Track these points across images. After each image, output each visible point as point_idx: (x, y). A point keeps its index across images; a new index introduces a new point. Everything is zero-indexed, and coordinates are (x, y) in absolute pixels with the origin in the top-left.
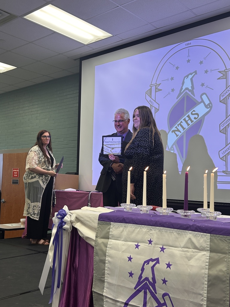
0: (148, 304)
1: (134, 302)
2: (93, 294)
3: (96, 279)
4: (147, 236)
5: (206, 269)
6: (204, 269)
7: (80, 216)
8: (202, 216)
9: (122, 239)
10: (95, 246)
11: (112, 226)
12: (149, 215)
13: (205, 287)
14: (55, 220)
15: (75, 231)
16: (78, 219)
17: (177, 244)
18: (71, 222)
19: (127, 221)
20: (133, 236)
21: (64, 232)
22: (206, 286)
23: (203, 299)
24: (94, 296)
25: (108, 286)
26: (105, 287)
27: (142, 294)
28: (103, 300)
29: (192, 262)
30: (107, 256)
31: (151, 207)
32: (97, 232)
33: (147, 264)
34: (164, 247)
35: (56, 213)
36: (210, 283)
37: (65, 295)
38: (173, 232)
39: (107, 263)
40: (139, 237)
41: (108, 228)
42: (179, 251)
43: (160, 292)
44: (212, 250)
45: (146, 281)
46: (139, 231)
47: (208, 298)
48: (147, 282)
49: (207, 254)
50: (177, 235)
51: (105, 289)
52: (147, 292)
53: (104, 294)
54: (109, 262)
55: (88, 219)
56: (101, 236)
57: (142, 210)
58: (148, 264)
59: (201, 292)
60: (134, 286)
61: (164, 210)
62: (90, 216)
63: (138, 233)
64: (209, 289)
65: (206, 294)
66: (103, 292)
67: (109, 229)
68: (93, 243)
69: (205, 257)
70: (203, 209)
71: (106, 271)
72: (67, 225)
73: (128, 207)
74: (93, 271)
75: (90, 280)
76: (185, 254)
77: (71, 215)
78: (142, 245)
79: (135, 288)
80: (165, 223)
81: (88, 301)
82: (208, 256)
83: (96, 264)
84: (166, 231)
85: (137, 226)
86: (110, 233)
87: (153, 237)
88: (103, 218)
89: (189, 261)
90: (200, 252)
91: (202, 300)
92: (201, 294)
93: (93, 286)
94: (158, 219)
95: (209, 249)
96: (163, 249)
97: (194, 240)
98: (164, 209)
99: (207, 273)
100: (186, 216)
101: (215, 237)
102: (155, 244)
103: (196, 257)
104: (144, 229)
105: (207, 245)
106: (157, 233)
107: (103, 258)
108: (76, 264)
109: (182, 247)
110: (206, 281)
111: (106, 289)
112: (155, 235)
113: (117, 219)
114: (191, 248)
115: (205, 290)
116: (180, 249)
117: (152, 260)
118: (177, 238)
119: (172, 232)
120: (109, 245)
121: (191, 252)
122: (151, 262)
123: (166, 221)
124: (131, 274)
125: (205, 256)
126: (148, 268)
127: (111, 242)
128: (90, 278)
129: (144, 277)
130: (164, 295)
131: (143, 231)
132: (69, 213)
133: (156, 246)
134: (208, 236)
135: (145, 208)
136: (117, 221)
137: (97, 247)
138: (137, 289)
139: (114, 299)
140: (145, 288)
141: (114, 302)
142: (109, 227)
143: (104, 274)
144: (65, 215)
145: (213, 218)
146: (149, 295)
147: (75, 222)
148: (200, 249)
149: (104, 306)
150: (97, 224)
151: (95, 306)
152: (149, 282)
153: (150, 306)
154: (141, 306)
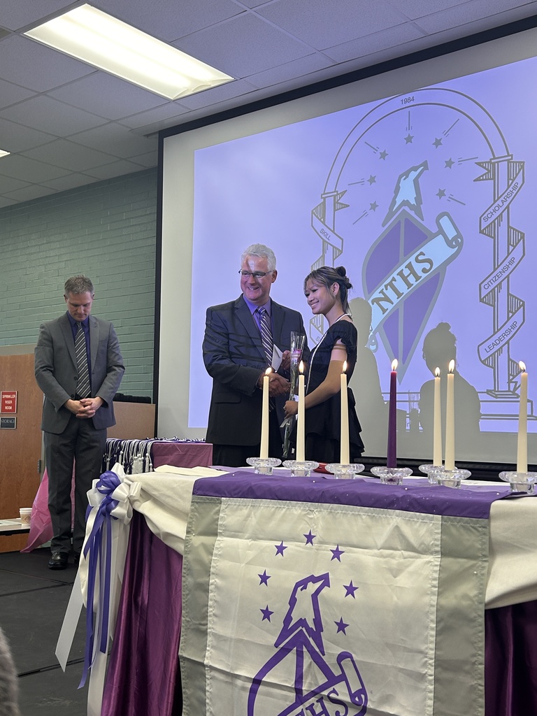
0: (306, 678)
1: (274, 676)
2: (181, 664)
3: (189, 629)
4: (302, 526)
5: (433, 594)
6: (428, 594)
7: (150, 486)
8: (431, 481)
9: (247, 535)
10: (186, 552)
11: (223, 506)
12: (310, 480)
13: (432, 636)
14: (94, 497)
15: (138, 520)
16: (146, 494)
17: (369, 541)
18: (131, 501)
19: (258, 494)
20: (272, 525)
21: (115, 525)
22: (434, 633)
23: (427, 661)
24: (184, 667)
25: (215, 643)
26: (209, 646)
27: (291, 657)
28: (204, 675)
29: (403, 580)
30: (213, 574)
32: (191, 520)
33: (301, 590)
34: (341, 549)
36: (442, 624)
37: (117, 669)
38: (360, 515)
39: (212, 592)
40: (285, 529)
41: (214, 511)
42: (373, 556)
43: (332, 651)
44: (445, 552)
45: (301, 628)
46: (284, 514)
47: (437, 659)
48: (304, 630)
49: (436, 560)
50: (368, 521)
51: (208, 651)
52: (302, 652)
53: (206, 662)
54: (217, 587)
55: (169, 493)
56: (200, 529)
57: (295, 472)
58: (305, 588)
59: (423, 647)
60: (274, 640)
61: (344, 469)
62: (175, 486)
63: (283, 519)
64: (439, 638)
65: (433, 652)
66: (205, 656)
67: (218, 512)
68: (180, 547)
69: (432, 568)
70: (432, 467)
71: (210, 609)
72: (121, 506)
73: (262, 464)
74: (180, 611)
75: (174, 633)
76: (386, 563)
77: (130, 485)
78: (292, 547)
79: (276, 645)
80: (343, 494)
81: (172, 680)
82: (436, 565)
83: (187, 595)
84: (345, 513)
85: (279, 504)
86: (220, 522)
87: (315, 527)
88: (203, 489)
89: (395, 577)
90: (420, 558)
91: (425, 665)
92: (421, 652)
93: (181, 645)
94: (327, 487)
95: (438, 549)
96: (337, 554)
97: (406, 530)
98: (344, 466)
99: (435, 603)
100: (391, 480)
101: (452, 521)
103: (411, 569)
104: (297, 509)
105: (436, 540)
106: (324, 518)
107: (202, 580)
108: (143, 598)
109: (379, 547)
110: (432, 621)
111: (212, 650)
112: (321, 523)
113: (235, 490)
114: (400, 548)
115: (431, 642)
116: (376, 551)
117: (313, 579)
118: (369, 527)
119: (357, 513)
120: (217, 548)
121: (400, 557)
122: (310, 584)
123: (345, 491)
124: (267, 614)
125: (431, 565)
126: (304, 597)
127: (222, 542)
128: (175, 627)
129: (295, 618)
130: (342, 657)
131: (294, 516)
132: (126, 481)
133: (323, 548)
134: (437, 520)
135: (301, 466)
136: (235, 494)
137: (189, 556)
138: (281, 646)
139: (228, 671)
140: (299, 642)
141: (229, 680)
142: (217, 508)
143: (205, 617)
144: (115, 484)
145: (452, 483)
146: (307, 660)
147: (141, 500)
148: (420, 549)
149: (207, 688)
150: (190, 503)
151: (187, 692)
152: (309, 630)
153: (310, 683)
154: (291, 684)
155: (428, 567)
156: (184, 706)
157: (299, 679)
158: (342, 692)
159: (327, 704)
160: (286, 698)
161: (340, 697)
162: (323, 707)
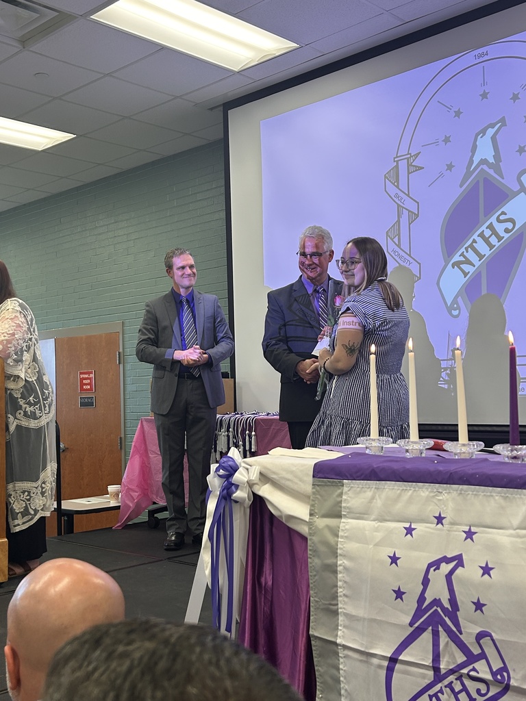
0: (444, 658)
1: (411, 655)
2: (313, 642)
3: (318, 608)
4: (431, 508)
7: (269, 470)
9: (373, 517)
10: (310, 534)
11: (345, 489)
12: (431, 460)
14: (214, 481)
15: (258, 503)
16: (264, 478)
17: (504, 521)
18: (250, 485)
19: (382, 476)
20: (398, 507)
21: (236, 508)
24: (315, 646)
25: (347, 623)
26: (341, 625)
27: (427, 636)
28: (337, 654)
30: (341, 555)
31: (430, 442)
32: (313, 503)
33: (434, 570)
34: (473, 529)
38: (492, 496)
39: (341, 572)
40: (413, 510)
41: (337, 493)
42: (507, 536)
43: (469, 631)
45: (435, 608)
46: (411, 497)
48: (439, 610)
50: (502, 502)
51: (341, 630)
52: (438, 631)
53: (339, 641)
54: (345, 568)
55: (289, 476)
56: (323, 512)
57: (410, 451)
58: (438, 568)
60: (408, 619)
61: (463, 448)
62: (294, 469)
63: (410, 500)
66: (337, 635)
67: (341, 495)
68: (304, 530)
71: (340, 590)
72: (242, 490)
73: (374, 444)
74: (308, 592)
75: (303, 613)
76: (523, 542)
77: (247, 469)
78: (421, 528)
79: (411, 624)
80: (473, 475)
81: (302, 659)
83: (315, 576)
84: (476, 495)
85: (405, 486)
86: (343, 505)
87: (445, 508)
88: (322, 471)
93: (311, 624)
94: (452, 468)
96: (470, 535)
98: (464, 445)
100: (515, 458)
102: (452, 524)
104: (424, 491)
106: (453, 499)
107: (330, 561)
108: (266, 578)
109: (515, 527)
111: (344, 630)
112: (451, 504)
113: (357, 472)
116: (511, 532)
117: (447, 560)
118: (503, 508)
119: (489, 494)
120: (343, 530)
122: (443, 565)
123: (474, 471)
124: (399, 594)
126: (438, 578)
127: (347, 524)
128: (303, 607)
129: (429, 598)
130: (480, 636)
131: (421, 498)
132: (243, 465)
133: (455, 529)
135: (415, 445)
136: (358, 477)
137: (314, 538)
138: (416, 625)
139: (363, 649)
140: (435, 622)
141: (363, 658)
142: (340, 491)
143: (335, 597)
144: (234, 469)
146: (444, 638)
147: (259, 483)
149: (341, 667)
150: (311, 486)
151: (320, 669)
152: (443, 609)
153: (448, 662)
154: (429, 662)
156: (318, 683)
157: (436, 658)
158: (482, 670)
159: (467, 682)
160: (424, 677)
161: (481, 675)
162: (463, 684)
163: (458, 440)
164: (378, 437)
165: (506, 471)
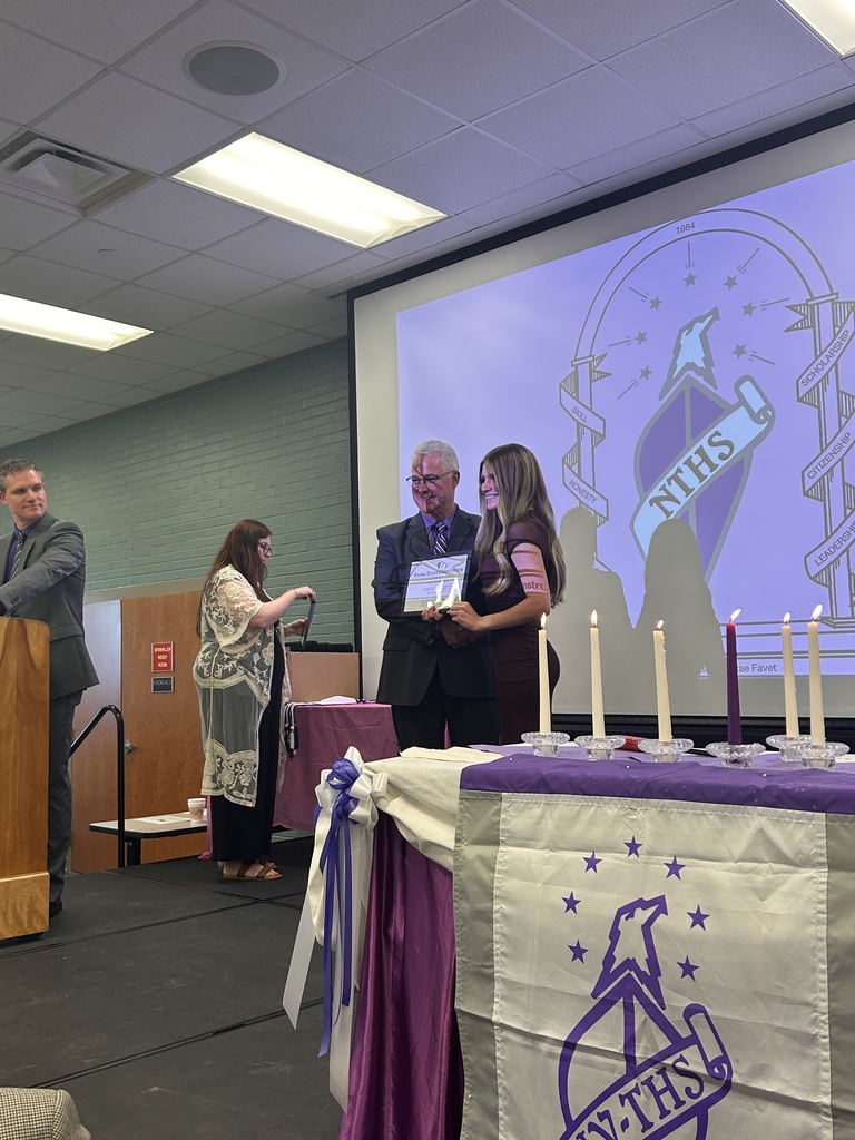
0: (640, 1042)
1: (594, 1038)
2: (459, 1020)
3: (466, 972)
4: (621, 831)
5: (820, 922)
6: (813, 923)
7: (401, 778)
8: (785, 759)
9: (542, 844)
10: (456, 868)
11: (504, 805)
12: (621, 765)
13: (822, 982)
14: (325, 793)
15: (386, 823)
16: (394, 789)
17: (721, 850)
18: (375, 798)
19: (554, 787)
20: (577, 830)
21: (354, 831)
22: (825, 977)
23: (817, 1017)
24: (462, 1025)
25: (506, 992)
26: (498, 996)
27: (617, 1011)
28: (492, 1036)
29: (774, 904)
30: (497, 897)
31: (622, 740)
32: (460, 824)
33: (626, 919)
34: (680, 861)
35: (325, 774)
36: (836, 965)
37: (367, 1027)
38: (704, 814)
39: (497, 922)
40: (597, 834)
41: (493, 811)
42: (726, 871)
43: (675, 1004)
44: (834, 864)
45: (628, 971)
46: (594, 815)
47: (832, 1013)
48: (634, 975)
49: (822, 875)
50: (718, 822)
51: (497, 1003)
52: (632, 1004)
53: (495, 1018)
54: (504, 916)
55: (427, 787)
56: (474, 836)
57: (593, 752)
58: (631, 916)
59: (810, 998)
60: (590, 988)
61: (665, 748)
62: (434, 777)
63: (592, 822)
64: (832, 986)
65: (826, 1004)
66: (492, 1010)
67: (498, 813)
68: (448, 861)
69: (815, 886)
70: (786, 739)
71: (496, 946)
72: (363, 806)
73: (544, 742)
74: (453, 949)
75: (446, 978)
76: (748, 880)
77: (371, 777)
78: (608, 859)
79: (594, 995)
80: (678, 785)
81: (445, 1043)
82: (822, 883)
83: (462, 926)
84: (682, 813)
85: (585, 800)
86: (502, 827)
87: (640, 832)
88: (473, 780)
89: (762, 900)
90: (797, 872)
91: (815, 1022)
92: (808, 1004)
93: (457, 995)
94: (651, 775)
95: (824, 859)
96: (674, 869)
97: (775, 835)
98: (666, 744)
99: (824, 936)
100: (736, 761)
101: (841, 821)
102: (650, 853)
103: (785, 888)
104: (612, 807)
105: (819, 847)
106: (652, 819)
107: (482, 906)
108: (395, 929)
109: (737, 858)
110: (821, 961)
111: (502, 1002)
112: (648, 826)
113: (520, 781)
114: (766, 859)
115: (822, 990)
116: (732, 864)
117: (642, 904)
118: (720, 831)
119: (699, 812)
120: (500, 862)
121: (767, 872)
122: (638, 911)
123: (680, 780)
124: (578, 952)
125: (815, 883)
126: (631, 929)
127: (506, 854)
128: (446, 969)
129: (620, 957)
130: (690, 1011)
131: (608, 817)
132: (365, 771)
133: (654, 860)
134: (819, 819)
135: (600, 744)
136: (521, 788)
137: (461, 873)
138: (601, 996)
139: (528, 1030)
140: (627, 992)
141: (528, 1042)
142: (496, 808)
143: (490, 956)
144: (352, 777)
145: (823, 763)
146: (640, 1015)
147: (387, 796)
148: (797, 861)
149: (498, 1054)
150: (457, 801)
151: (469, 1058)
152: (640, 973)
153: (646, 1048)
154: (619, 1048)
155: (811, 884)
156: (466, 1078)
157: (630, 1042)
158: (693, 1060)
159: (673, 1077)
160: (612, 1069)
161: (692, 1068)
163: (657, 737)
164: (550, 733)
165: (723, 780)
